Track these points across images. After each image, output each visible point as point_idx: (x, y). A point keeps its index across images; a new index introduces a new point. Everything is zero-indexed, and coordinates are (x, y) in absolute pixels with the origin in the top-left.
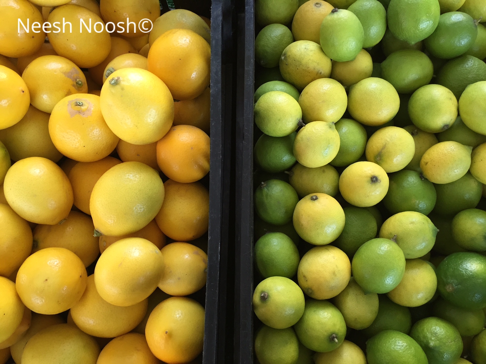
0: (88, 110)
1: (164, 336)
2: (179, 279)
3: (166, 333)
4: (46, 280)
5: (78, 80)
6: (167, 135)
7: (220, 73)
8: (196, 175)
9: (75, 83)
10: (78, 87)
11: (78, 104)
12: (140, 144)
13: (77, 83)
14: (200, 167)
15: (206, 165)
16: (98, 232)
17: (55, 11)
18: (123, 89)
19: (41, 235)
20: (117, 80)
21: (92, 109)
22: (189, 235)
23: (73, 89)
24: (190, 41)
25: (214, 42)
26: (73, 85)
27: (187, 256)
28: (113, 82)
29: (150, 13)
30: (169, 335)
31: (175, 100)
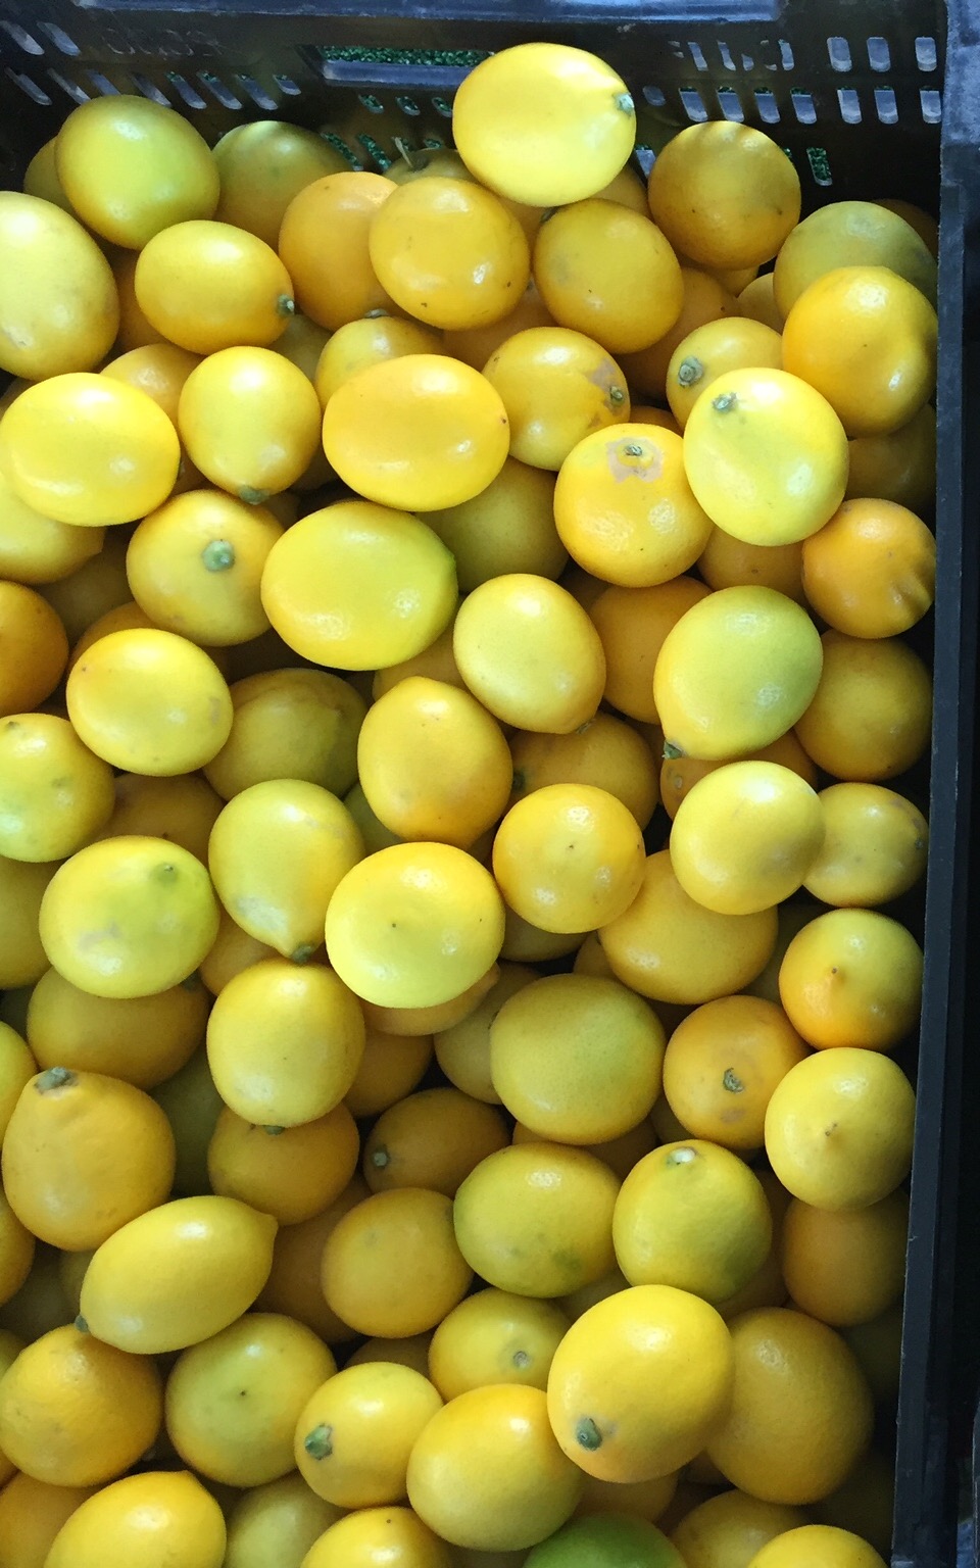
0: (654, 464)
1: (829, 979)
2: (858, 860)
3: (834, 971)
4: (571, 847)
5: (614, 389)
6: (830, 523)
7: (959, 382)
8: (898, 616)
9: (609, 398)
10: (615, 406)
11: (632, 452)
12: (770, 545)
13: (612, 396)
14: (908, 599)
15: (921, 593)
16: (674, 748)
17: (557, 219)
18: (743, 421)
19: (531, 760)
20: (730, 401)
21: (662, 462)
22: (879, 764)
23: (605, 411)
24: (887, 302)
25: (945, 309)
26: (605, 403)
27: (874, 812)
28: (721, 405)
29: (780, 213)
30: (840, 976)
31: (850, 437)
